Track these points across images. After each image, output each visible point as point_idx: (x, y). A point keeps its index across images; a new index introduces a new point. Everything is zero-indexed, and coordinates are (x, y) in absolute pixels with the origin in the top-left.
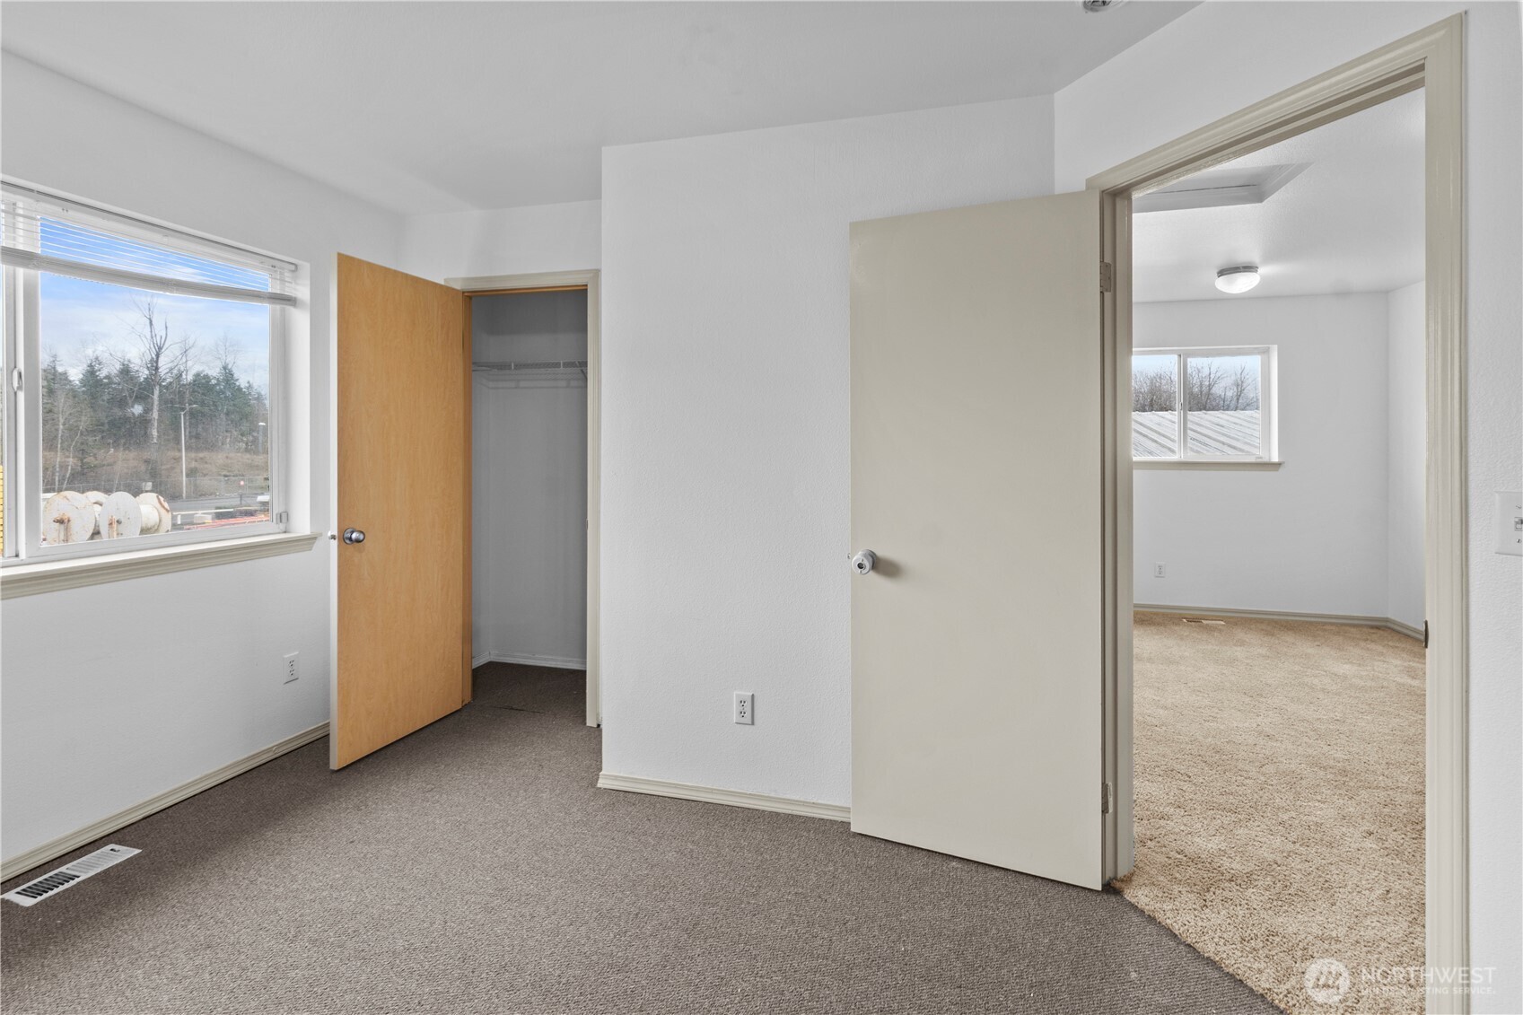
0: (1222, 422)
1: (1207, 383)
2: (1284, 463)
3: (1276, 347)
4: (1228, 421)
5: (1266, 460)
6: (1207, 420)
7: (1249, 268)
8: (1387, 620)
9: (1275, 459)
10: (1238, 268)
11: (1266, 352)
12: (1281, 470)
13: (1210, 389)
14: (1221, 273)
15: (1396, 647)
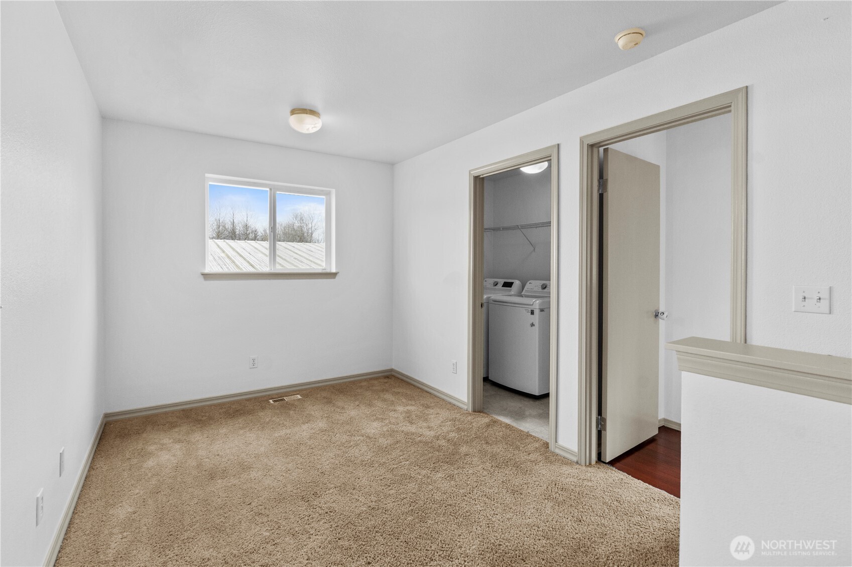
0: (313, 250)
1: (310, 231)
2: (338, 273)
3: (334, 190)
4: (315, 248)
5: (328, 271)
6: (304, 248)
7: (313, 112)
8: (392, 370)
9: (334, 270)
10: (305, 110)
11: (328, 194)
12: (337, 277)
13: (312, 235)
14: (293, 112)
15: (399, 393)
